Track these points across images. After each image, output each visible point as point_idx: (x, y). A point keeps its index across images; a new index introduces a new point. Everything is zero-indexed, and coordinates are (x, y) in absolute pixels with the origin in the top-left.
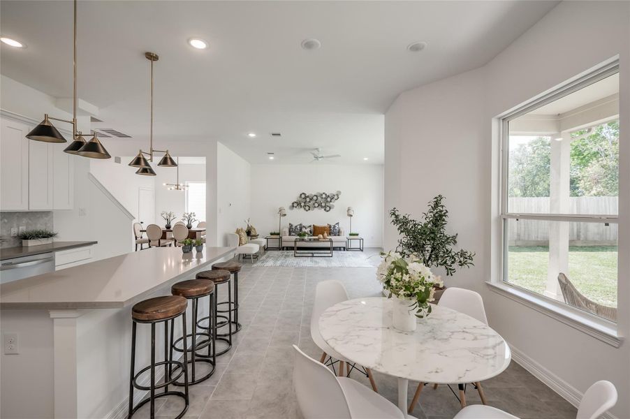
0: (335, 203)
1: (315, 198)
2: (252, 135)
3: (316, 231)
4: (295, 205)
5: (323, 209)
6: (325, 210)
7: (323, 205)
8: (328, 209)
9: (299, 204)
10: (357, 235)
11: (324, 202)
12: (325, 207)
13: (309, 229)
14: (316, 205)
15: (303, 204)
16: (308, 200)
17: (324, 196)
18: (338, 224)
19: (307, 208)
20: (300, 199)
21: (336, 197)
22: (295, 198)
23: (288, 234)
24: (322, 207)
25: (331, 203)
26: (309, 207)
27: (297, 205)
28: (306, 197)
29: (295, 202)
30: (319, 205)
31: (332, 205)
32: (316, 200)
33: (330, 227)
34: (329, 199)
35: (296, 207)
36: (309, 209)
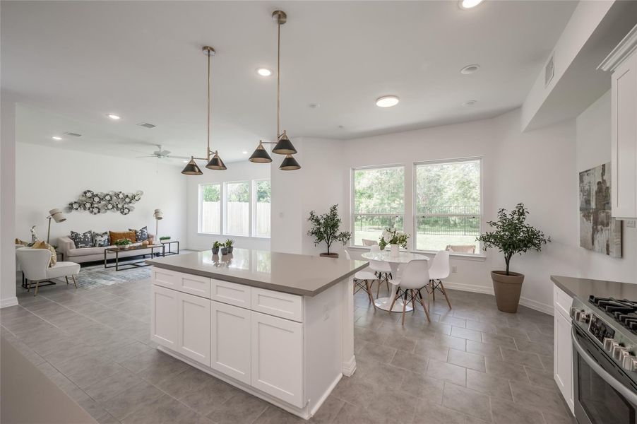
0: (135, 205)
1: (108, 198)
2: (114, 117)
3: (113, 238)
4: (75, 206)
5: (119, 212)
6: (122, 213)
7: (120, 206)
8: (126, 211)
9: (82, 205)
10: (169, 238)
11: (121, 202)
12: (123, 208)
13: (106, 237)
14: (110, 206)
15: (88, 205)
16: (97, 199)
17: (121, 196)
18: (145, 228)
19: (96, 210)
20: (84, 199)
21: (136, 198)
22: (74, 196)
23: (74, 246)
24: (118, 209)
25: (130, 205)
26: (99, 209)
27: (80, 206)
28: (94, 196)
29: (75, 203)
30: (113, 207)
31: (132, 207)
32: (109, 201)
33: (136, 232)
34: (127, 200)
35: (77, 209)
36: (99, 212)
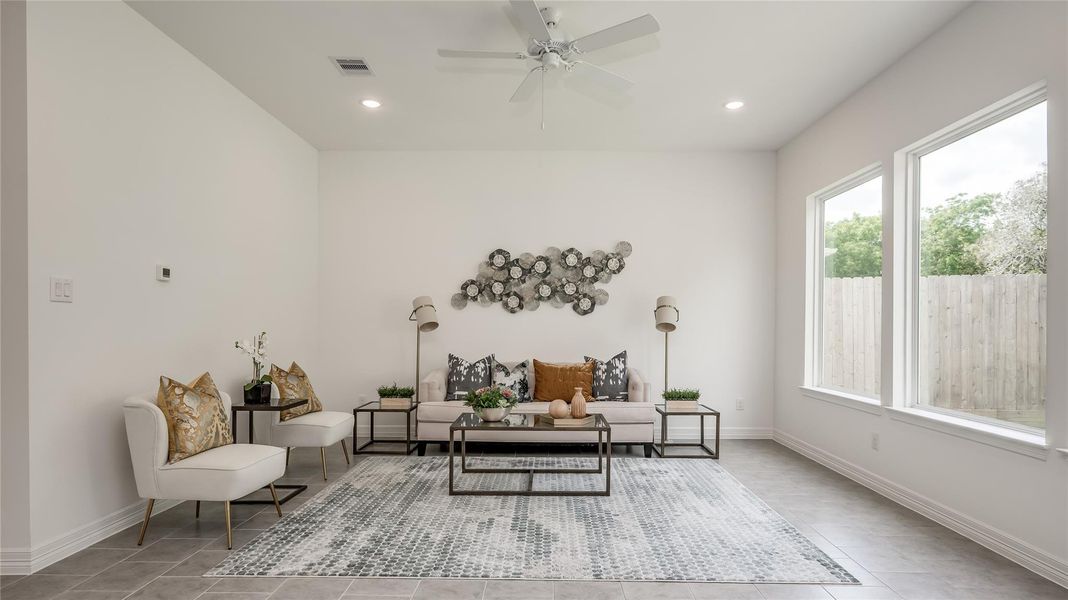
0: (612, 287)
1: (541, 267)
3: (544, 382)
4: (472, 291)
5: (569, 306)
6: (575, 308)
7: (570, 290)
8: (585, 304)
9: (484, 288)
11: (573, 280)
12: (577, 297)
13: (517, 377)
14: (546, 291)
15: (498, 288)
16: (516, 272)
17: (572, 260)
18: (622, 356)
19: (513, 302)
20: (490, 271)
21: (613, 264)
22: (470, 266)
23: (441, 393)
24: (567, 299)
25: (597, 286)
26: (521, 299)
27: (480, 292)
28: (509, 265)
29: (473, 282)
30: (554, 292)
31: (602, 292)
32: (545, 274)
33: (594, 367)
34: (589, 272)
35: (474, 299)
36: (521, 306)
